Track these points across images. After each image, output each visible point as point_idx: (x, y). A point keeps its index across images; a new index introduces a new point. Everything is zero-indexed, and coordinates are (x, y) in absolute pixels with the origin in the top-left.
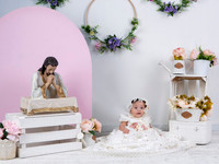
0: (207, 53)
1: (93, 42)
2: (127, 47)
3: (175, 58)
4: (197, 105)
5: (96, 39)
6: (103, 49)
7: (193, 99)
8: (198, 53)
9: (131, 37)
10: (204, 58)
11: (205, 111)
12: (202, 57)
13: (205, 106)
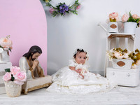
0: (135, 17)
1: (48, 8)
2: (74, 12)
3: (111, 20)
4: (130, 56)
5: (50, 5)
6: (55, 14)
7: (126, 51)
8: (128, 17)
9: (77, 4)
10: (133, 21)
11: (135, 61)
12: (131, 20)
13: (135, 57)
